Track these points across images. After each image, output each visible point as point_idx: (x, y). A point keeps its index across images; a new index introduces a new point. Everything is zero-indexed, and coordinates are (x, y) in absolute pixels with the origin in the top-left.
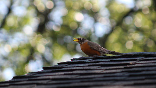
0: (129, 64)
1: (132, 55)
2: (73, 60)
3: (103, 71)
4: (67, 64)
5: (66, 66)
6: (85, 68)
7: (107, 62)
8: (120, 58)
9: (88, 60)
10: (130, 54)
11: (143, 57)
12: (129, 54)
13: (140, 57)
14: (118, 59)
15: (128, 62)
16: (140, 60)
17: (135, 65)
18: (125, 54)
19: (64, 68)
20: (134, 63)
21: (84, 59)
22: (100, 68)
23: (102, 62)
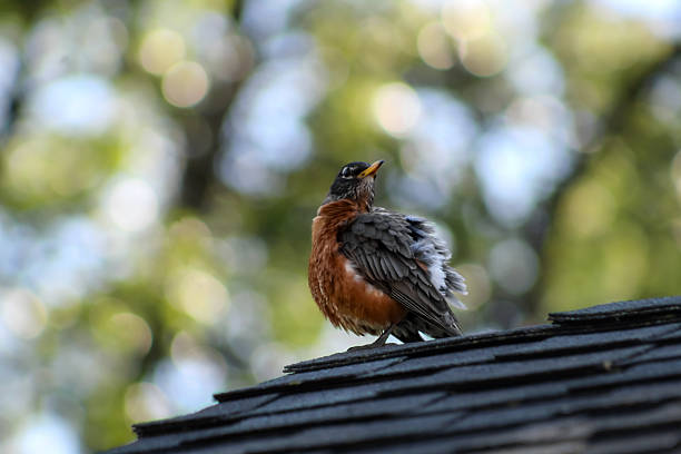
0: (597, 370)
1: (614, 319)
2: (297, 372)
3: (452, 422)
4: (264, 398)
5: (260, 411)
6: (359, 410)
7: (479, 367)
8: (551, 336)
9: (378, 364)
10: (605, 310)
11: (676, 325)
12: (600, 314)
13: (662, 324)
14: (538, 347)
15: (594, 359)
16: (660, 343)
17: (632, 374)
18: (575, 316)
19: (245, 418)
20: (627, 362)
21: (360, 360)
22: (440, 406)
23: (453, 370)
